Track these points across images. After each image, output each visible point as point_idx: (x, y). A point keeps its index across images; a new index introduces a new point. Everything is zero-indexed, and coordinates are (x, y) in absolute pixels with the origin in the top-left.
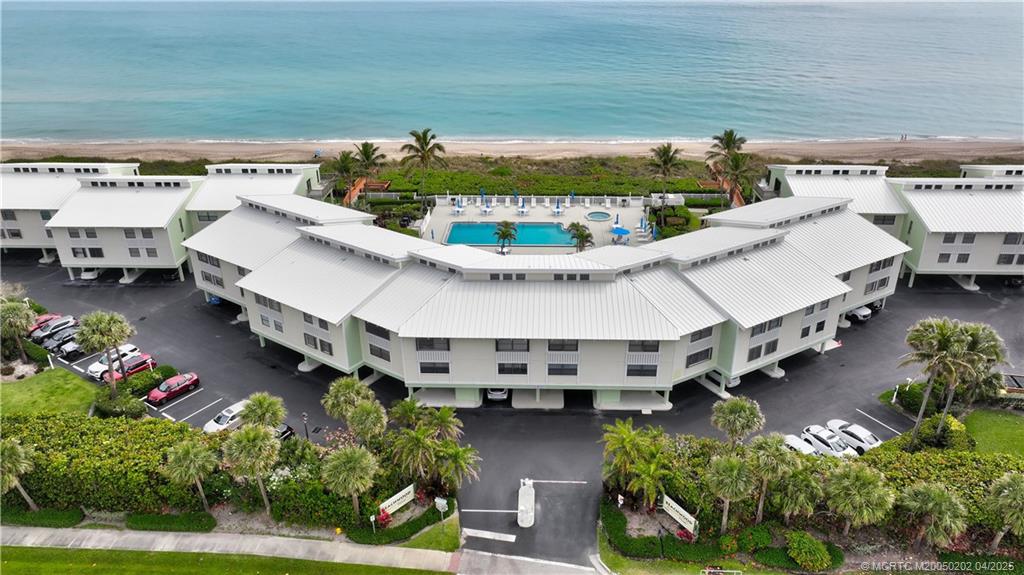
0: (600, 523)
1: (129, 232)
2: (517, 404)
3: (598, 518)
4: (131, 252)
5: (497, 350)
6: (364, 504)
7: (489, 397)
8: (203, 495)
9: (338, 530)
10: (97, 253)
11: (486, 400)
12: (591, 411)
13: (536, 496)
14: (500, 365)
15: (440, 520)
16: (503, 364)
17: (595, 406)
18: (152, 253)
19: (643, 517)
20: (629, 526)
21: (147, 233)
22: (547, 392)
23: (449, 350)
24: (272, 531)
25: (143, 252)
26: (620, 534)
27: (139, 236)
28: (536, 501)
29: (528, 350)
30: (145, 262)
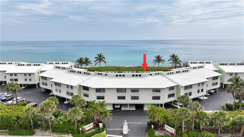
0: (147, 133)
1: (25, 74)
2: (123, 109)
3: (146, 132)
4: (25, 80)
5: (117, 92)
6: (78, 126)
7: (115, 107)
8: (32, 124)
9: (70, 134)
10: (16, 80)
11: (114, 108)
12: (143, 110)
13: (128, 127)
14: (118, 96)
15: (100, 132)
16: (119, 96)
17: (144, 109)
18: (30, 80)
19: (159, 132)
20: (155, 134)
21: (30, 74)
22: (131, 105)
23: (104, 92)
24: (51, 135)
25: (28, 80)
26: (153, 134)
27: (28, 75)
28: (128, 129)
29: (126, 92)
30: (28, 82)
